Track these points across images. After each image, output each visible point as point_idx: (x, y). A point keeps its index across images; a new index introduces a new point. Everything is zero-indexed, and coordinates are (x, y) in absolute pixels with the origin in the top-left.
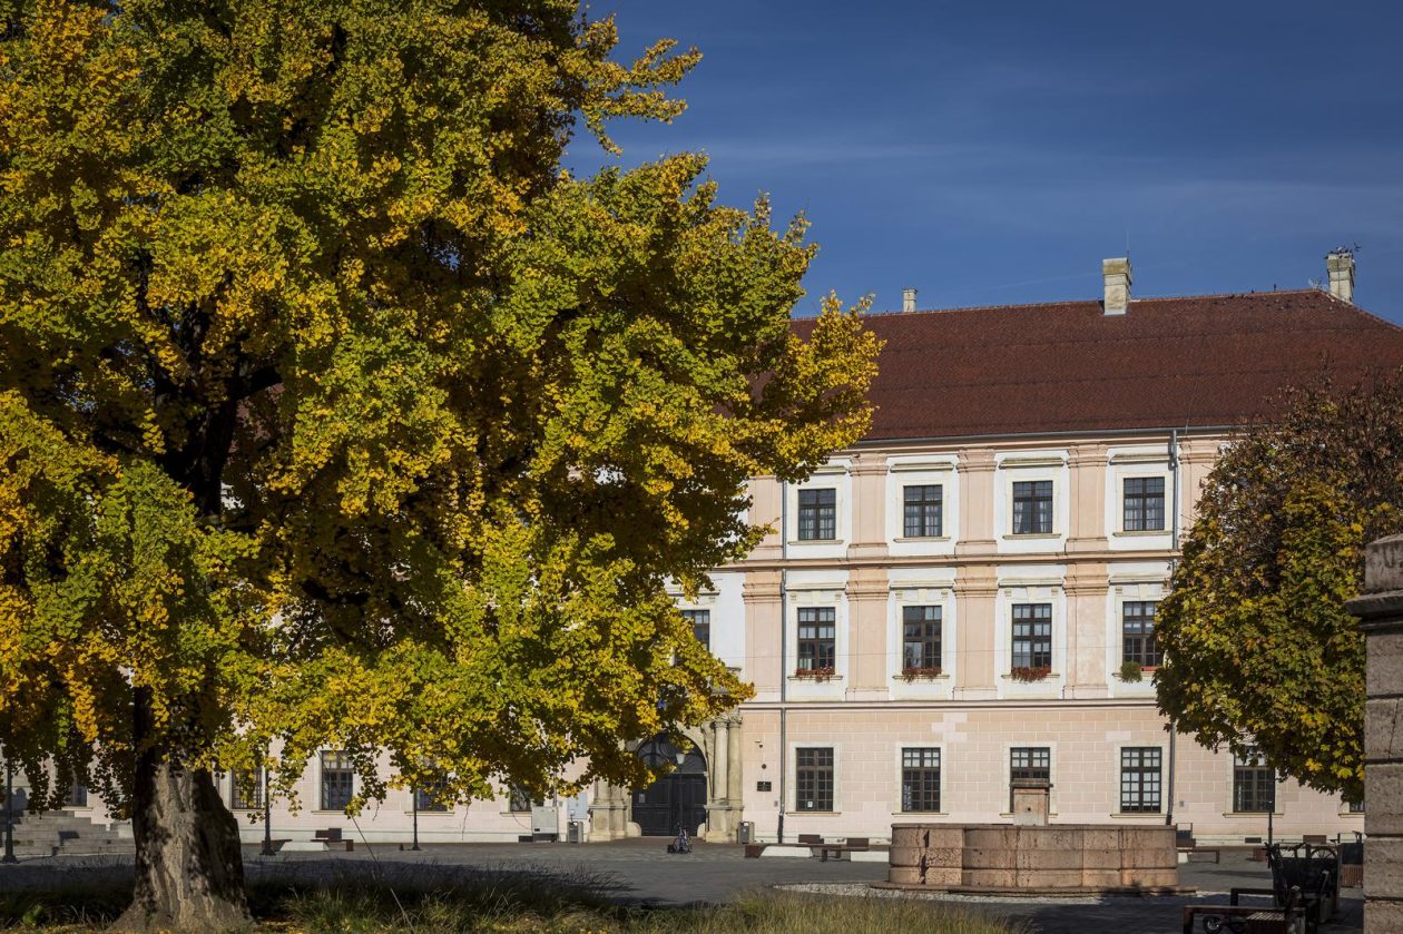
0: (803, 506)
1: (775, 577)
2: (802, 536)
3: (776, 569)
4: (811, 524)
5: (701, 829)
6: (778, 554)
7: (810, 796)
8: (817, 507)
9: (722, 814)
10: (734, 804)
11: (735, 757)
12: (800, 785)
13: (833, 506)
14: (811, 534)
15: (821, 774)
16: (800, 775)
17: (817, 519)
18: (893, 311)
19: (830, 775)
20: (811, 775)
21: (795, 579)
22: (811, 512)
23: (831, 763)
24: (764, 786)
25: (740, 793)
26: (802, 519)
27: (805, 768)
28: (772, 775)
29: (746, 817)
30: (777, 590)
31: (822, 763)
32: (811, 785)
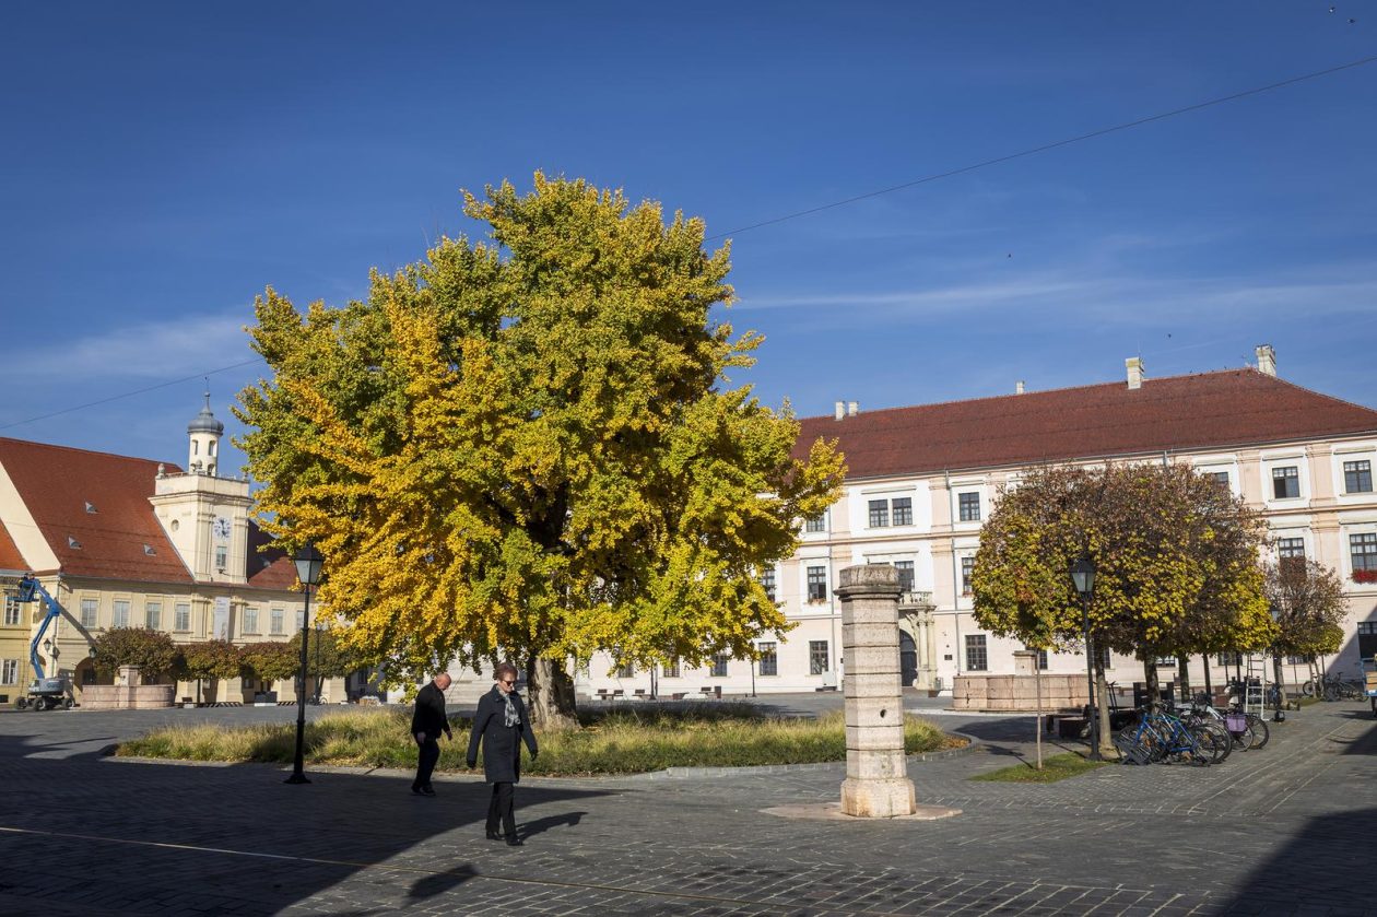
0: (962, 503)
1: (949, 541)
2: (962, 518)
3: (948, 537)
4: (967, 512)
5: (915, 681)
6: (949, 529)
7: (974, 663)
8: (970, 502)
9: (926, 673)
10: (931, 668)
11: (931, 641)
12: (969, 656)
13: (978, 502)
14: (967, 517)
15: (980, 650)
16: (969, 650)
17: (970, 509)
18: (1011, 394)
19: (985, 650)
20: (974, 650)
21: (959, 542)
22: (966, 505)
23: (985, 643)
24: (948, 657)
25: (935, 662)
26: (961, 509)
27: (971, 647)
28: (952, 651)
29: (939, 675)
30: (950, 549)
31: (980, 643)
32: (974, 656)
